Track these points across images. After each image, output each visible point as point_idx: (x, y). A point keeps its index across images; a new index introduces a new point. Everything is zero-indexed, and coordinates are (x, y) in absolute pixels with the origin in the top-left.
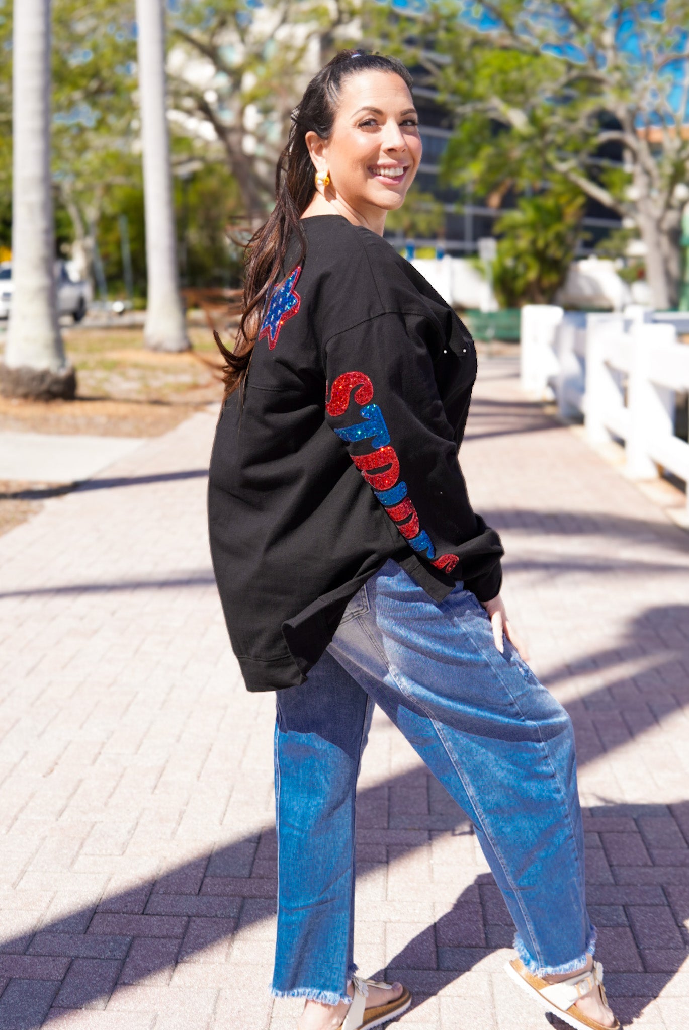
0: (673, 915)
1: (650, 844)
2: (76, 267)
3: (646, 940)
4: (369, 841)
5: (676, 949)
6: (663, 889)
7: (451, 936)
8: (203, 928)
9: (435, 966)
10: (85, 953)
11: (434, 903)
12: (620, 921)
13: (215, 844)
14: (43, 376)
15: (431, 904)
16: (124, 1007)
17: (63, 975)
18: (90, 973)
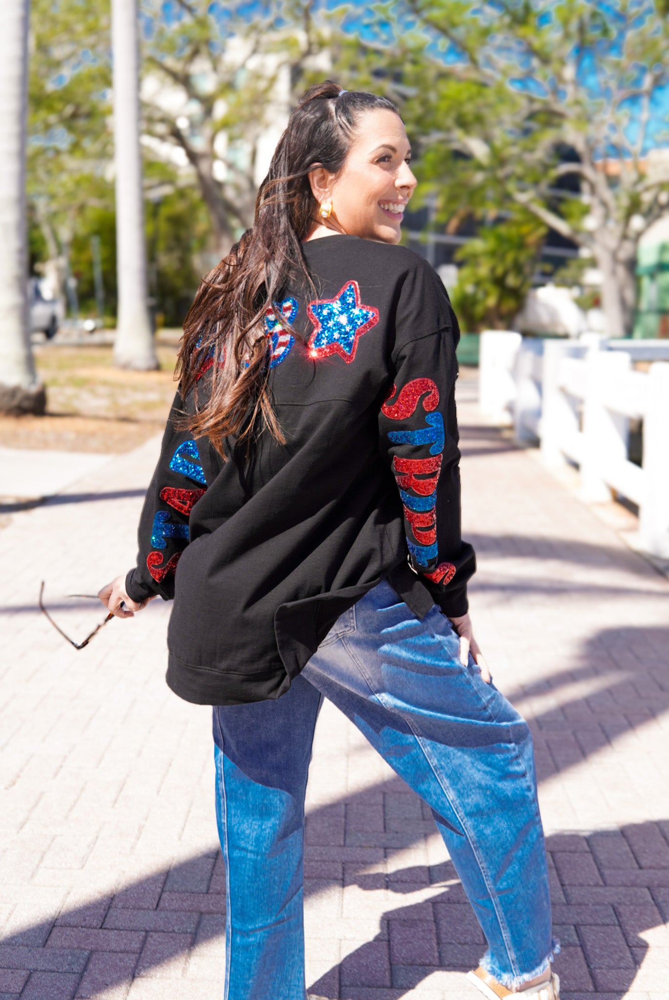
0: (624, 934)
1: (601, 864)
2: (49, 286)
3: (597, 960)
4: (325, 858)
5: (627, 968)
6: (614, 909)
7: (405, 954)
8: (160, 943)
9: (388, 984)
10: (43, 966)
12: (571, 940)
13: (173, 859)
14: (14, 392)
17: (21, 988)
18: (47, 987)
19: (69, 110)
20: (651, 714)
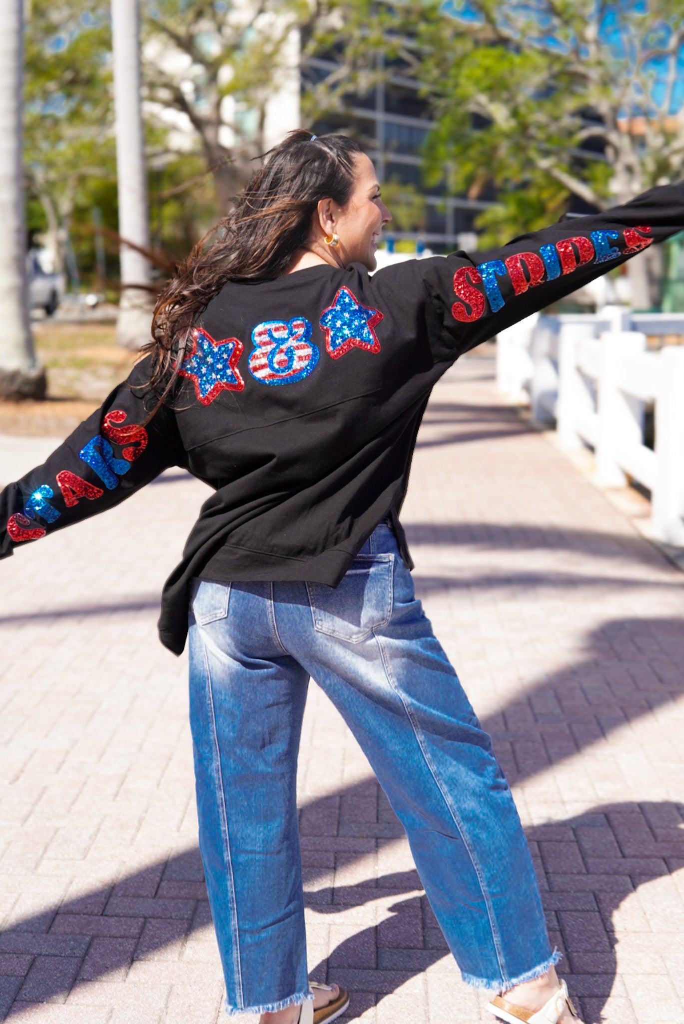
0: (603, 920)
1: (585, 853)
2: (48, 257)
3: (574, 944)
4: (318, 847)
5: (603, 952)
6: (595, 896)
7: (391, 938)
8: (158, 929)
9: (374, 966)
10: (47, 951)
11: (377, 907)
13: (172, 849)
14: (13, 376)
15: (374, 908)
16: (82, 1001)
17: (26, 972)
18: (51, 970)
19: (68, 75)
20: (647, 706)
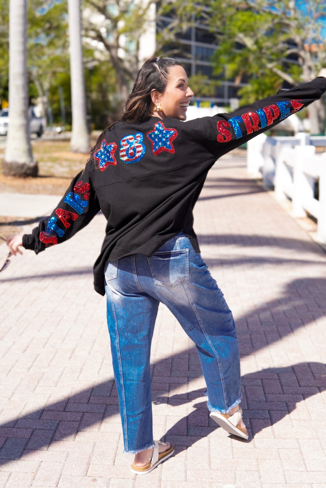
1: (283, 385)
2: (38, 110)
4: (161, 381)
6: (286, 404)
7: (194, 422)
8: (89, 417)
9: (186, 434)
10: (39, 427)
11: (187, 408)
12: (266, 417)
13: (95, 382)
14: (23, 166)
16: (55, 450)
17: (30, 436)
18: (41, 436)
19: (47, 25)
20: (313, 318)
